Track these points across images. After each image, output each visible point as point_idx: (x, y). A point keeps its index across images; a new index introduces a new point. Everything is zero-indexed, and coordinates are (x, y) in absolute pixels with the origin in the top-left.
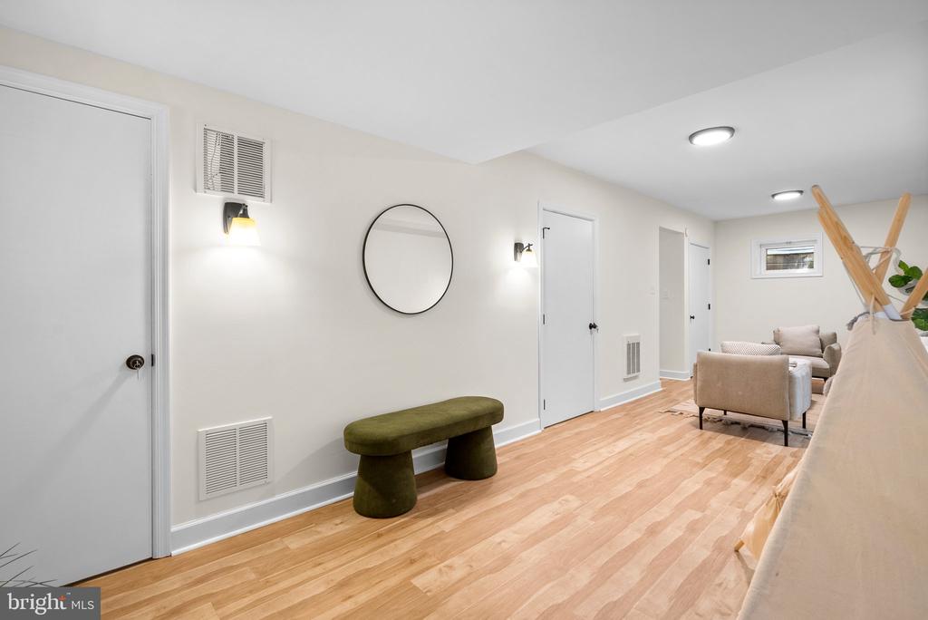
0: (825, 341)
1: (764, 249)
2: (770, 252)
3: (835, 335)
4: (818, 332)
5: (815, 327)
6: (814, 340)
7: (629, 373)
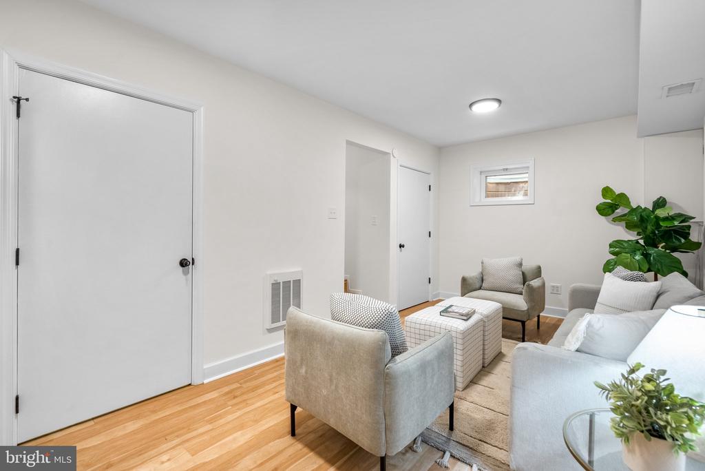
0: (528, 275)
1: (483, 176)
2: (492, 180)
3: (539, 268)
4: (520, 265)
5: (517, 259)
6: (515, 275)
7: (273, 322)
